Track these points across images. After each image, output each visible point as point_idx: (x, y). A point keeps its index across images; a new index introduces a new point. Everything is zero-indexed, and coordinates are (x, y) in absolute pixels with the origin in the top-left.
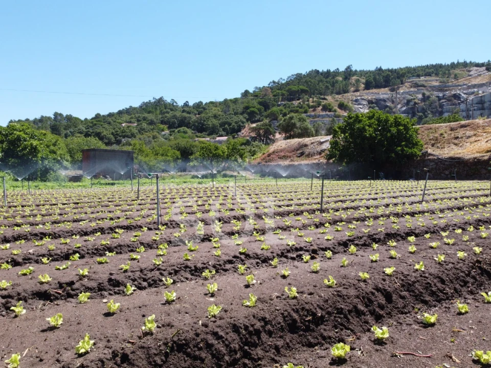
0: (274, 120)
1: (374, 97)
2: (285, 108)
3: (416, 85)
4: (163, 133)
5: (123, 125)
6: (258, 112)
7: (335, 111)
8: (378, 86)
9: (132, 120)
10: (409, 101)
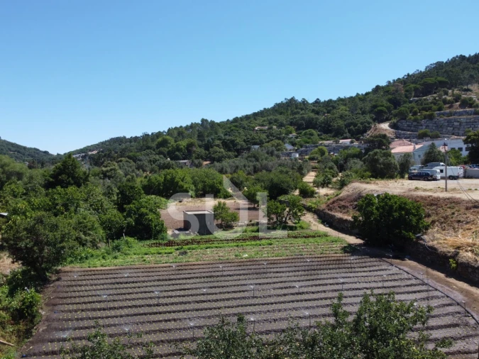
0: (402, 119)
2: (417, 105)
4: (291, 136)
5: (256, 128)
6: (387, 111)
9: (264, 123)
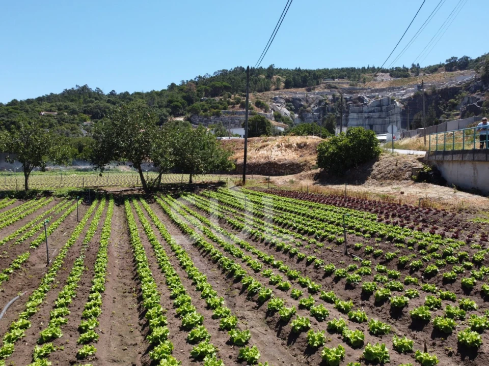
0: (195, 114)
1: (291, 96)
2: (207, 103)
3: (329, 87)
4: (85, 123)
5: (43, 113)
6: (181, 106)
7: (252, 109)
8: (296, 86)
9: (53, 109)
10: (321, 101)
